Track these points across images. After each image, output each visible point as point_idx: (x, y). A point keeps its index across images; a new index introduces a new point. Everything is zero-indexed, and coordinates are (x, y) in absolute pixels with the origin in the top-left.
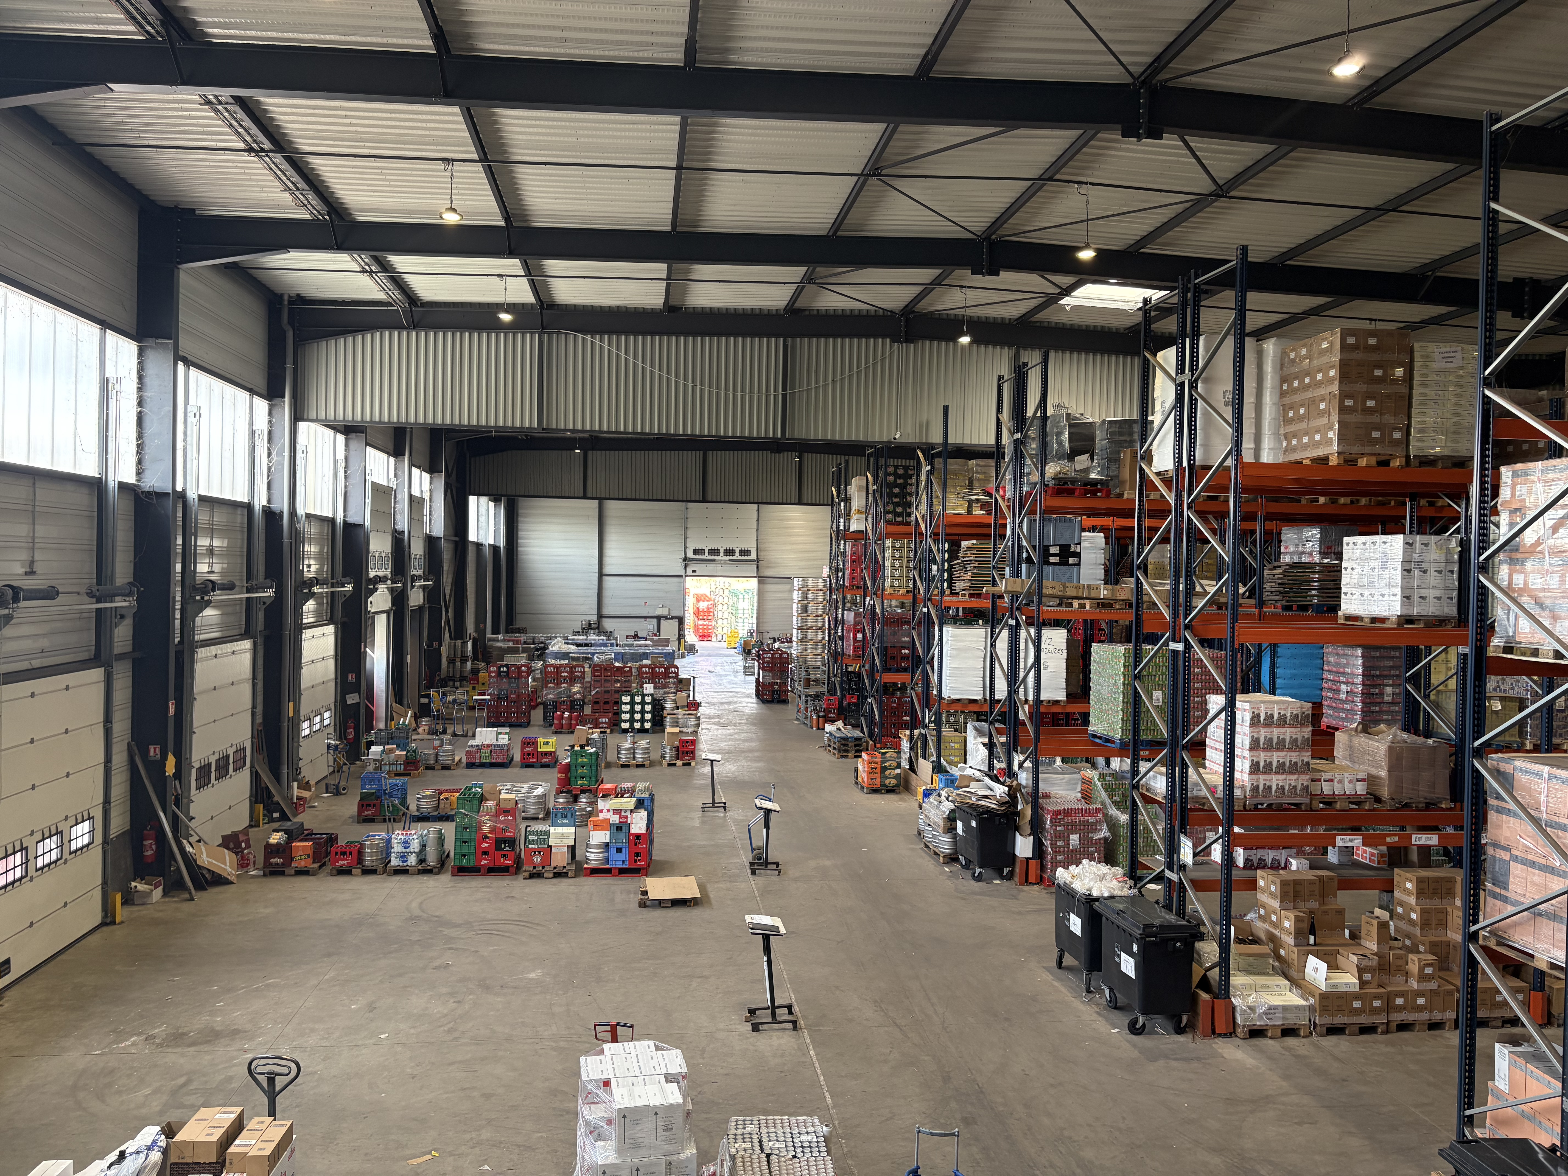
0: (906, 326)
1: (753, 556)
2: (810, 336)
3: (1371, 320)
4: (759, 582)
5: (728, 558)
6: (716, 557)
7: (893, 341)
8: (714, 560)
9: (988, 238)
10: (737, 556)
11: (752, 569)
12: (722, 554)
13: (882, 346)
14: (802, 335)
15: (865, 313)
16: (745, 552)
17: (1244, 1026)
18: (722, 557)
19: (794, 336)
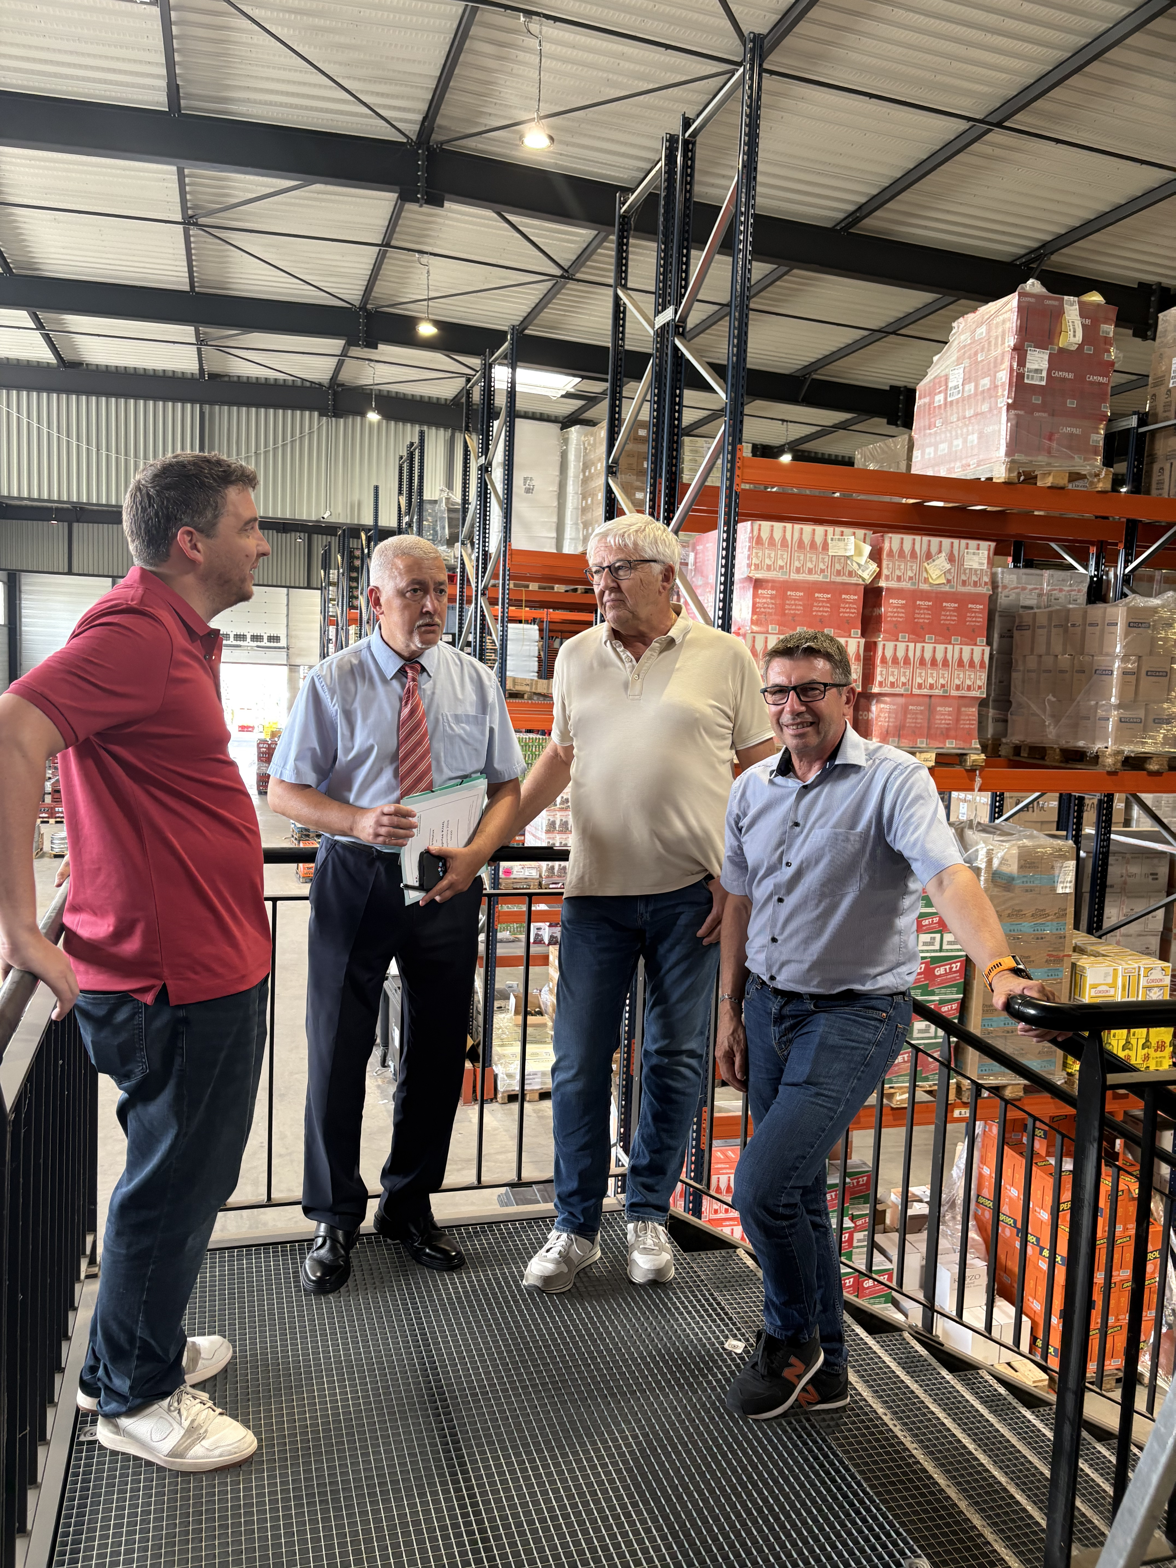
0: (334, 400)
1: (283, 643)
2: (231, 404)
3: (783, 421)
4: (291, 671)
5: (256, 644)
6: (241, 643)
7: (321, 415)
8: (240, 646)
9: (363, 308)
10: (265, 642)
11: (282, 656)
12: (249, 639)
13: (310, 420)
14: (222, 403)
15: (281, 382)
16: (274, 639)
17: (503, 1092)
18: (248, 643)
19: (212, 403)
